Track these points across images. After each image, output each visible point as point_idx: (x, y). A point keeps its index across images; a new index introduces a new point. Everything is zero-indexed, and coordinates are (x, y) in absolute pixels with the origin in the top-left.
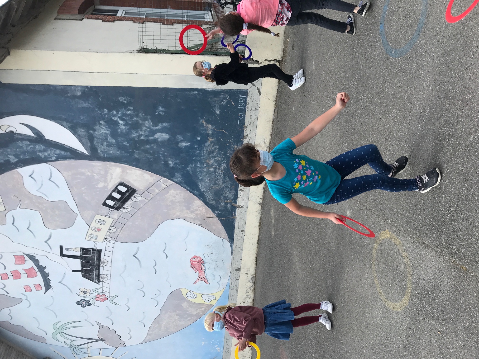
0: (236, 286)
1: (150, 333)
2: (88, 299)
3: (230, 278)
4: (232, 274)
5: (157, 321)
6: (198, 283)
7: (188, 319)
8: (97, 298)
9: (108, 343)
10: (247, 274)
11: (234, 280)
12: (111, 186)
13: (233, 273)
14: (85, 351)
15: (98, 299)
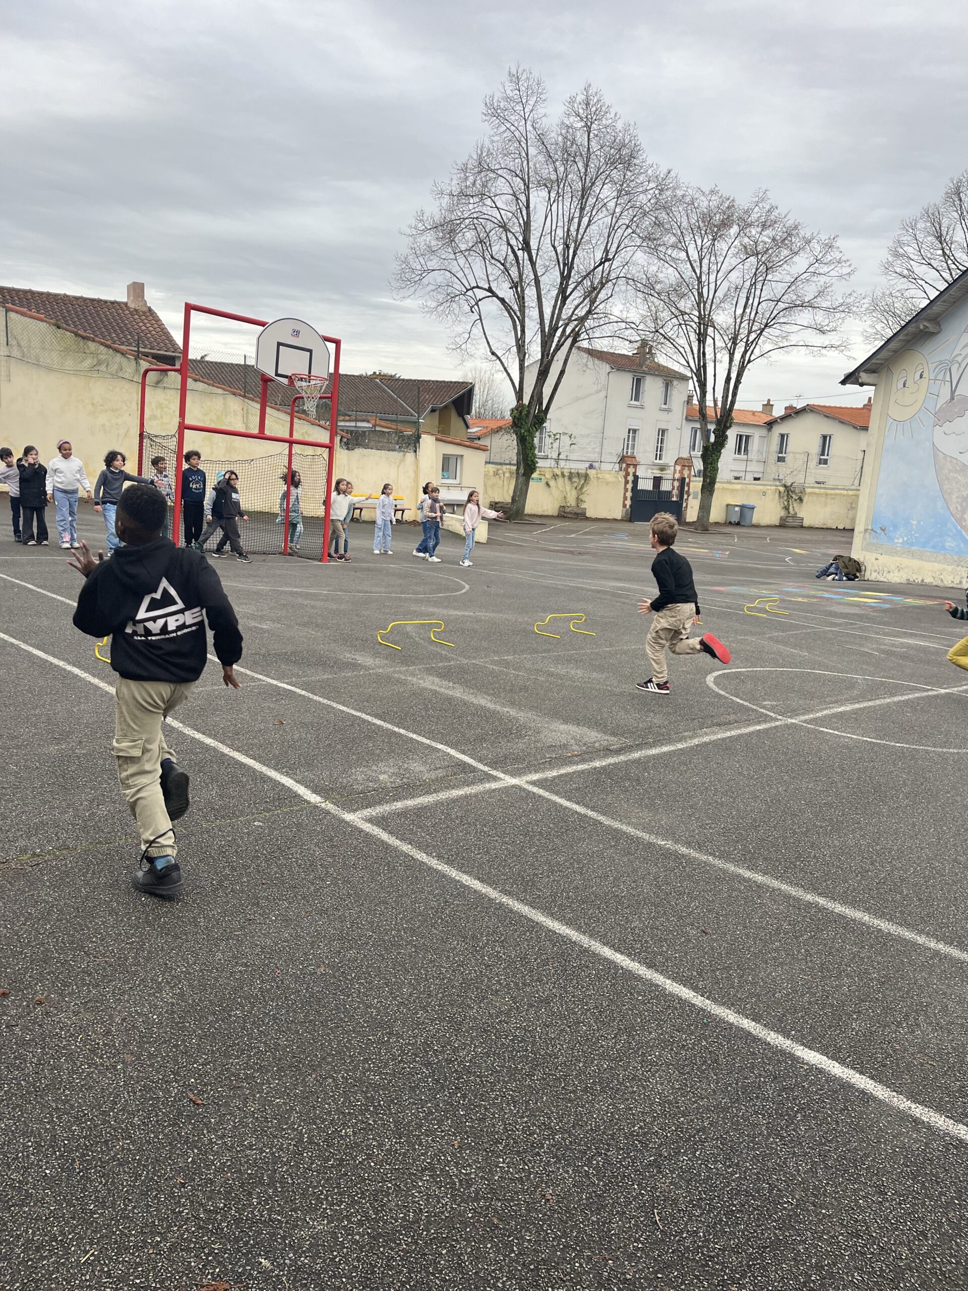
1: (949, 459)
7: (959, 507)
9: (944, 406)
14: (940, 377)
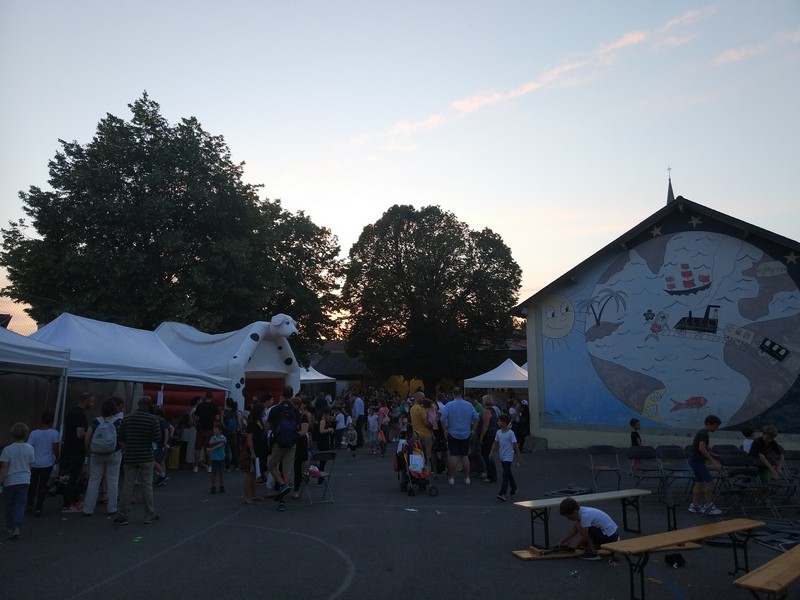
0: (667, 434)
1: (605, 362)
2: (654, 319)
5: (622, 369)
7: (623, 394)
9: (592, 329)
12: (785, 345)
15: (654, 326)
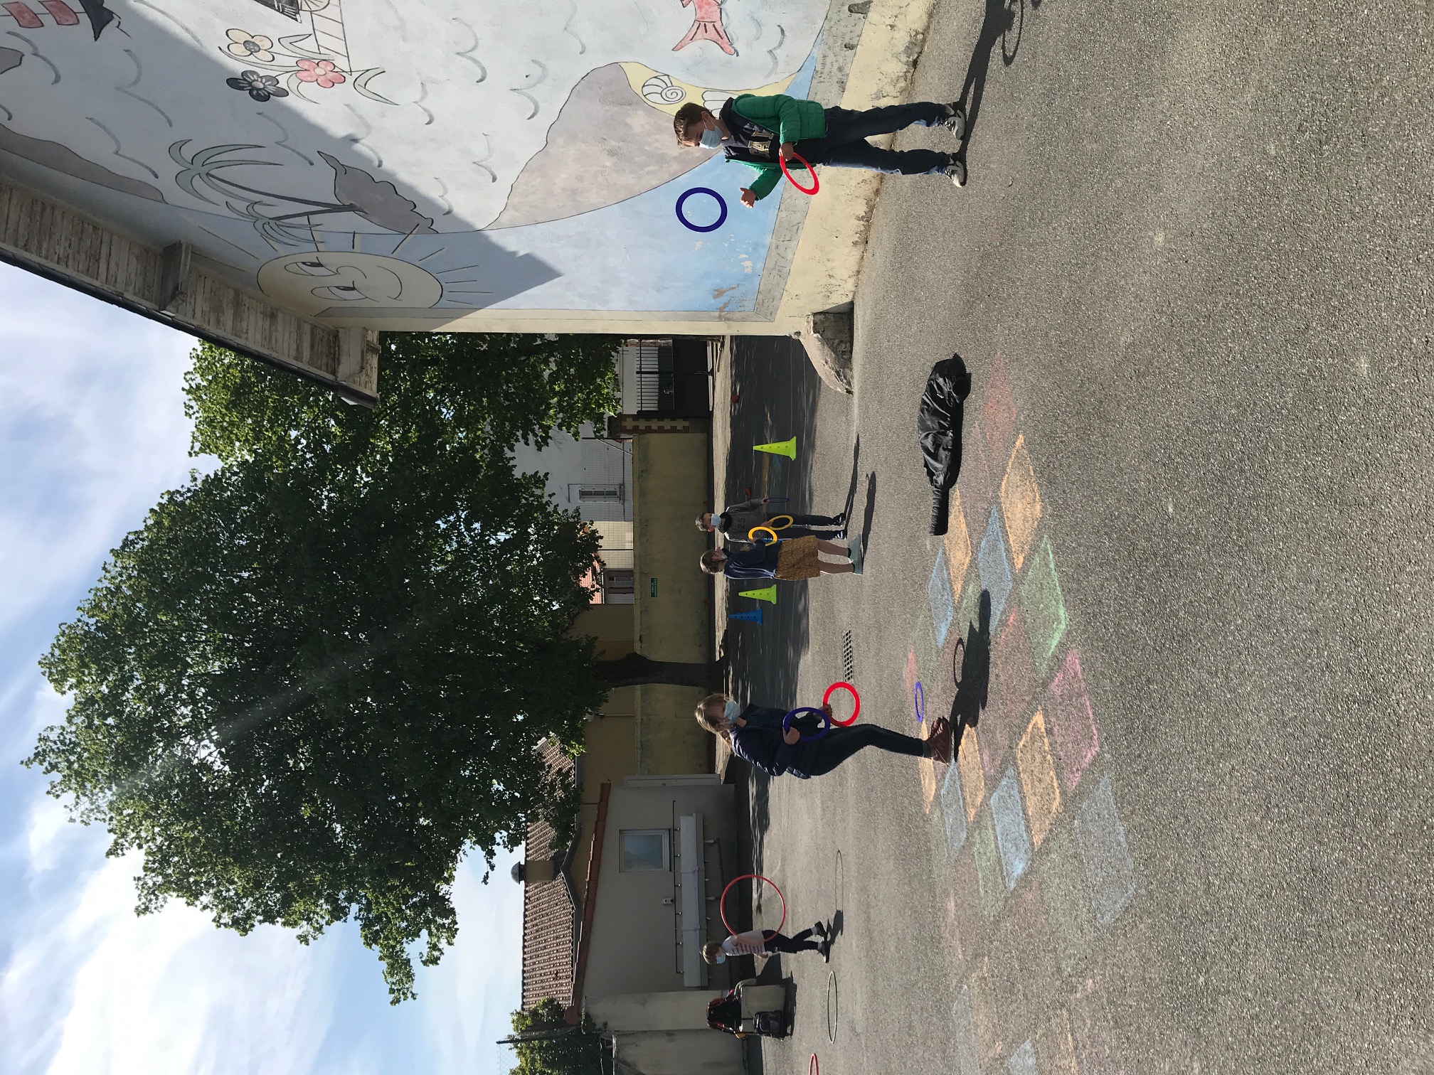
0: (840, 69)
2: (273, 74)
3: (819, 40)
4: (832, 23)
5: (537, 166)
6: (692, 49)
8: (306, 73)
9: (376, 220)
10: (892, 27)
11: (837, 49)
13: (835, 18)
14: (304, 234)
15: (309, 76)
